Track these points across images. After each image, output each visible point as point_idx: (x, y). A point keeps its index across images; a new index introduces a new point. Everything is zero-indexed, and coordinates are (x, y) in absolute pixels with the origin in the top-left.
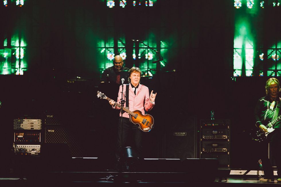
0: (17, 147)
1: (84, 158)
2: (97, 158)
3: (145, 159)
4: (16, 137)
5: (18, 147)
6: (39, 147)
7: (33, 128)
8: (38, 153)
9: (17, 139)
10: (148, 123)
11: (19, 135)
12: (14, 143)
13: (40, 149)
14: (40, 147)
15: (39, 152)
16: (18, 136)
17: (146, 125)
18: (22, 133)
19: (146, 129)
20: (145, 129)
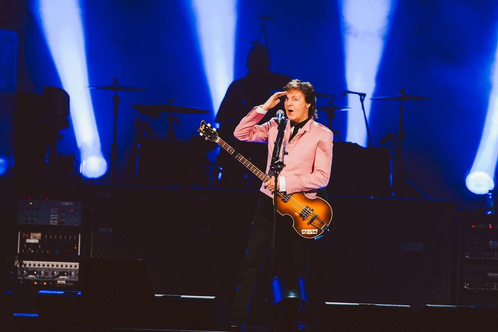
0: (23, 266)
1: (182, 296)
2: (213, 297)
3: (327, 303)
4: (23, 241)
5: (25, 265)
6: (76, 266)
7: (64, 223)
8: (73, 282)
9: (25, 246)
10: (315, 217)
11: (30, 238)
12: (17, 257)
13: (77, 272)
14: (78, 268)
15: (75, 280)
16: (28, 241)
17: (308, 224)
18: (37, 232)
19: (308, 231)
20: (304, 231)
